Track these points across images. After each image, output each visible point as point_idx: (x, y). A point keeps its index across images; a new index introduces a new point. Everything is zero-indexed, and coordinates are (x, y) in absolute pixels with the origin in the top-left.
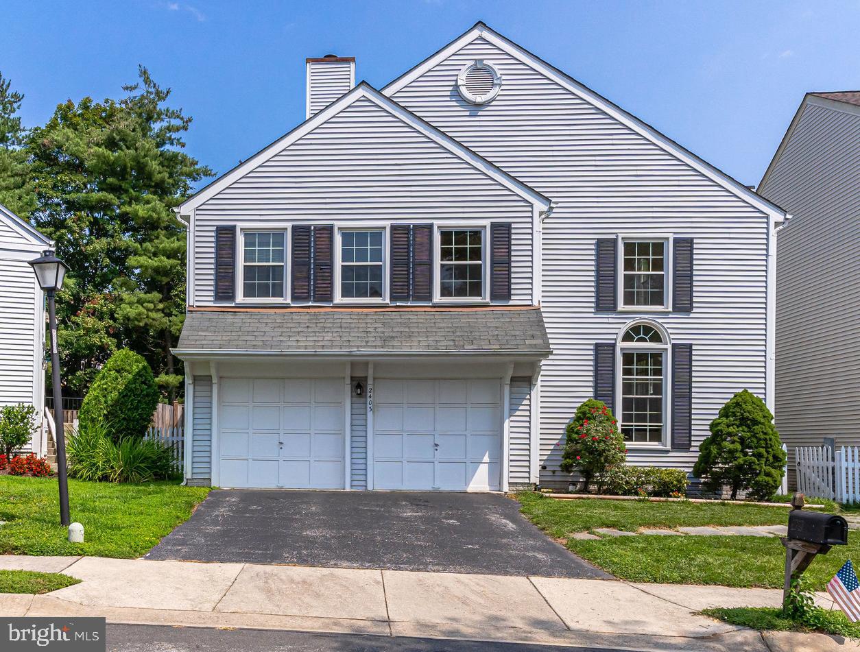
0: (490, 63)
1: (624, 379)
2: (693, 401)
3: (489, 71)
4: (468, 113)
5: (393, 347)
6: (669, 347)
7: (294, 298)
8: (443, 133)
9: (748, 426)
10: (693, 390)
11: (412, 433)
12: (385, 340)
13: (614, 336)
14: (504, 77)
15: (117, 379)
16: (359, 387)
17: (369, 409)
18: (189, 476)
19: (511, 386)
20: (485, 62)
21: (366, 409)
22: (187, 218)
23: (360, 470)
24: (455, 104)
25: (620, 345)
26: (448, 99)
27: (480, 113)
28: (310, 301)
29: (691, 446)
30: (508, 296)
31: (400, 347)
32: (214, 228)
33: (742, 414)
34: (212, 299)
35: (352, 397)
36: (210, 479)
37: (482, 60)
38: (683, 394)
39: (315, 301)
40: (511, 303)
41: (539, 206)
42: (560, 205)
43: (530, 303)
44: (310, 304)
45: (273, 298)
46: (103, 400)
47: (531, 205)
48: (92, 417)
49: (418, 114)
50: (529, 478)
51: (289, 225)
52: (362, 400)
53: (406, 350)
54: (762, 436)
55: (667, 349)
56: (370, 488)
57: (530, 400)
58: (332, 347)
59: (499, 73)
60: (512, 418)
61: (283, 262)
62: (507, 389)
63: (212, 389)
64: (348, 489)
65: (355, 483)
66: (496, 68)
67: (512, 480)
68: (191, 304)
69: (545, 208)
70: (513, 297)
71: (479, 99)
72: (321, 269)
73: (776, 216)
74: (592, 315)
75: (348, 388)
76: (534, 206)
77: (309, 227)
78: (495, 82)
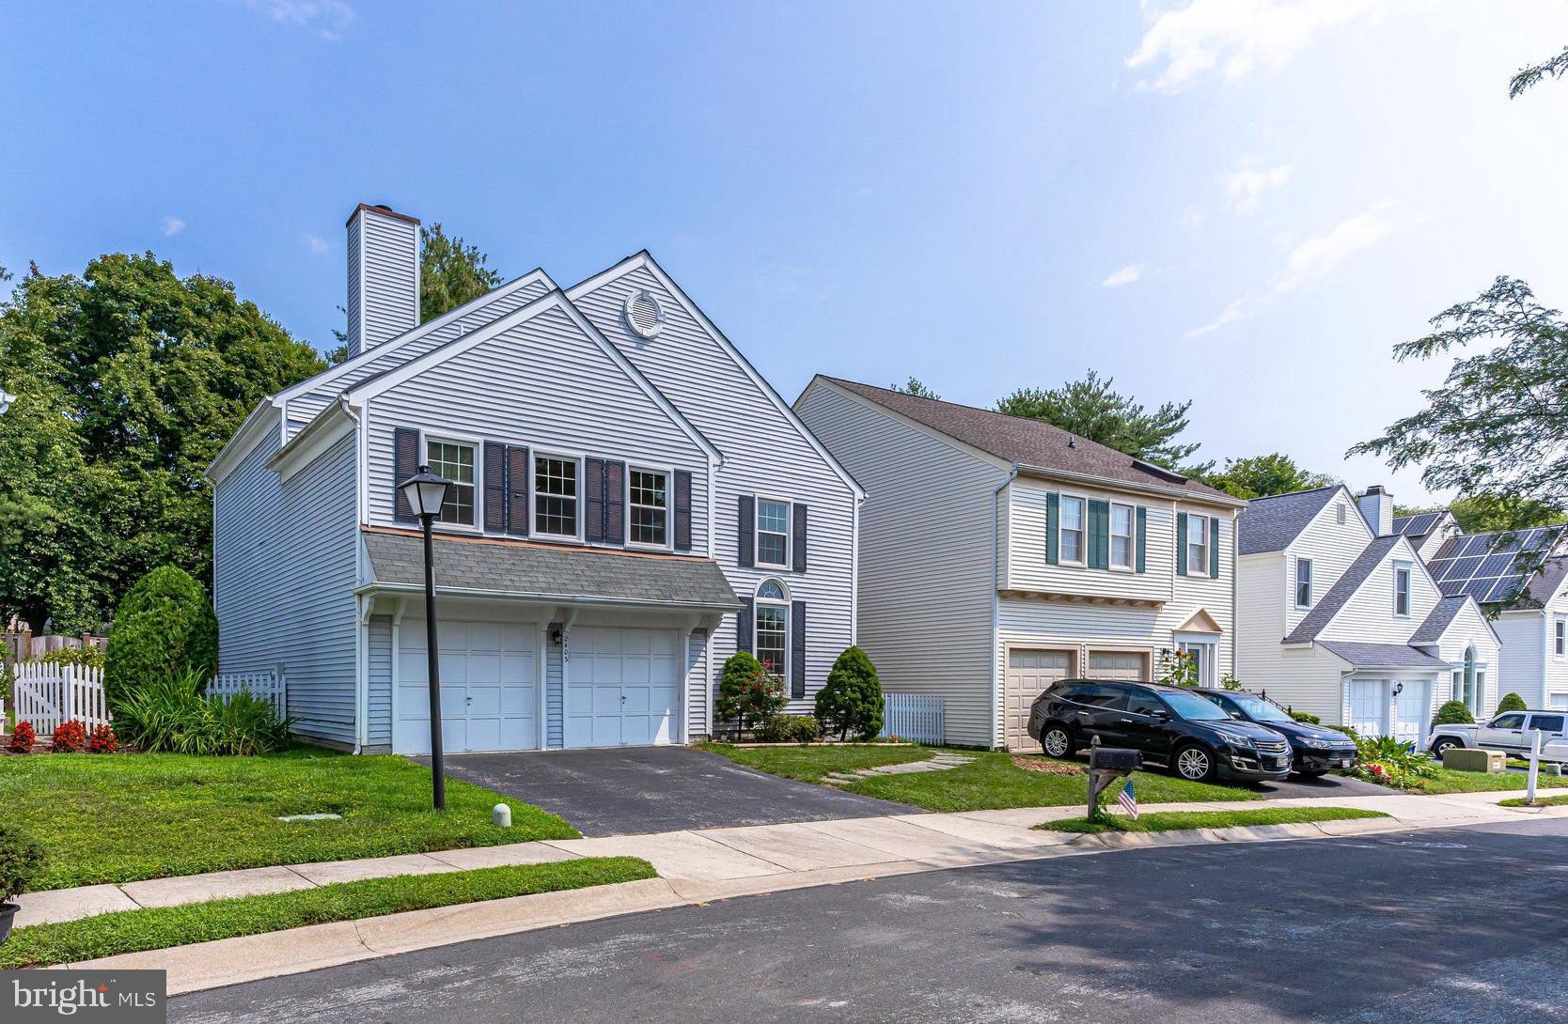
0: (655, 297)
1: (758, 632)
2: (807, 654)
3: (654, 304)
4: (634, 345)
5: (610, 594)
6: (790, 603)
7: (487, 528)
8: (632, 365)
9: (863, 678)
10: (807, 644)
11: (601, 686)
12: (600, 586)
13: (751, 591)
14: (667, 316)
15: (174, 608)
16: (555, 634)
17: (564, 660)
18: (365, 742)
19: (691, 637)
20: (651, 295)
21: (562, 659)
22: (357, 410)
23: (558, 729)
24: (622, 331)
25: (757, 600)
26: (617, 324)
27: (645, 348)
28: (504, 532)
29: (804, 695)
30: (688, 547)
31: (616, 594)
32: (392, 429)
33: (858, 668)
34: (391, 518)
35: (548, 645)
36: (391, 745)
37: (648, 292)
38: (799, 649)
39: (509, 533)
40: (691, 553)
41: (714, 459)
42: (731, 460)
43: (705, 555)
44: (505, 536)
45: (460, 525)
46: (159, 639)
47: (707, 457)
48: (144, 663)
49: (611, 340)
50: (705, 729)
51: (480, 439)
52: (558, 649)
53: (621, 598)
54: (875, 687)
55: (788, 606)
56: (566, 748)
57: (706, 652)
58: (550, 589)
59: (663, 309)
60: (693, 670)
61: (472, 481)
62: (687, 639)
63: (391, 631)
64: (544, 749)
65: (552, 742)
66: (660, 303)
67: (692, 732)
68: (365, 522)
69: (718, 462)
70: (693, 548)
71: (646, 333)
72: (516, 497)
73: (859, 494)
74: (735, 570)
75: (544, 636)
76: (710, 458)
77: (503, 445)
78: (659, 318)
